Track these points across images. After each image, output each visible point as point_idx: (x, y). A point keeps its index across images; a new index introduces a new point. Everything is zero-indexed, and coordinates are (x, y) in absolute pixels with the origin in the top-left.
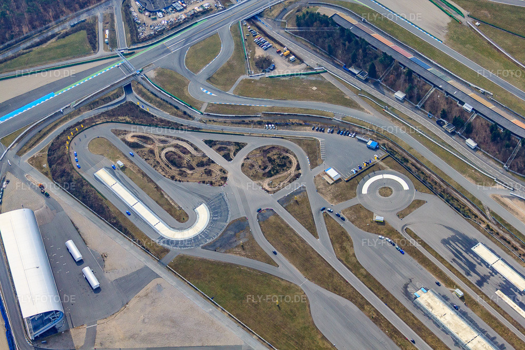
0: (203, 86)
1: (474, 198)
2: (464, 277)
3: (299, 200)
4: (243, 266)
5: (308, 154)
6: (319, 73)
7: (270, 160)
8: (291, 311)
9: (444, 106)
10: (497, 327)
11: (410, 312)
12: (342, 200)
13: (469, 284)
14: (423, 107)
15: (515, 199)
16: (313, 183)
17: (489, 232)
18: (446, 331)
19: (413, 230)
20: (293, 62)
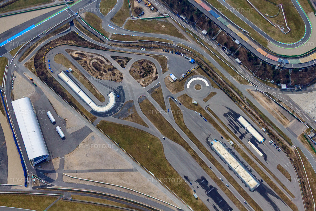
0: (109, 23)
1: (239, 91)
2: (234, 134)
3: (158, 91)
4: (132, 127)
5: (161, 65)
6: (165, 18)
7: (143, 68)
8: (155, 151)
9: (226, 40)
10: (248, 160)
11: (209, 152)
12: (177, 92)
13: (236, 138)
14: (216, 39)
15: (258, 92)
16: (164, 81)
17: (246, 110)
18: (225, 162)
19: (211, 109)
20: (153, 10)
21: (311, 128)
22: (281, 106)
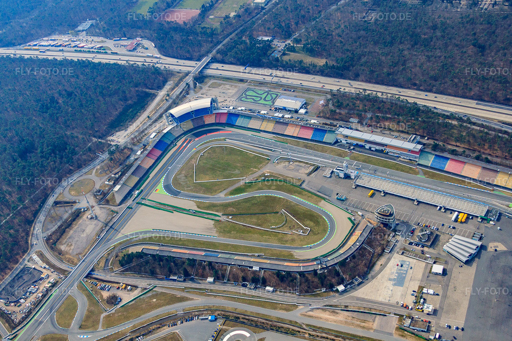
0: (78, 333)
1: (291, 321)
6: (152, 289)
9: (241, 274)
14: (228, 280)
15: (314, 310)
20: (131, 290)
21: (402, 316)
22: (351, 311)
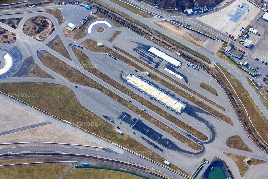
1: (144, 25)
2: (148, 65)
3: (57, 42)
4: (36, 82)
5: (56, 17)
7: (37, 24)
8: (67, 99)
10: (169, 86)
11: (126, 88)
12: (79, 38)
13: (151, 68)
15: (164, 22)
16: (63, 32)
17: (156, 41)
18: (145, 93)
19: (118, 47)
21: (226, 43)
22: (191, 30)
